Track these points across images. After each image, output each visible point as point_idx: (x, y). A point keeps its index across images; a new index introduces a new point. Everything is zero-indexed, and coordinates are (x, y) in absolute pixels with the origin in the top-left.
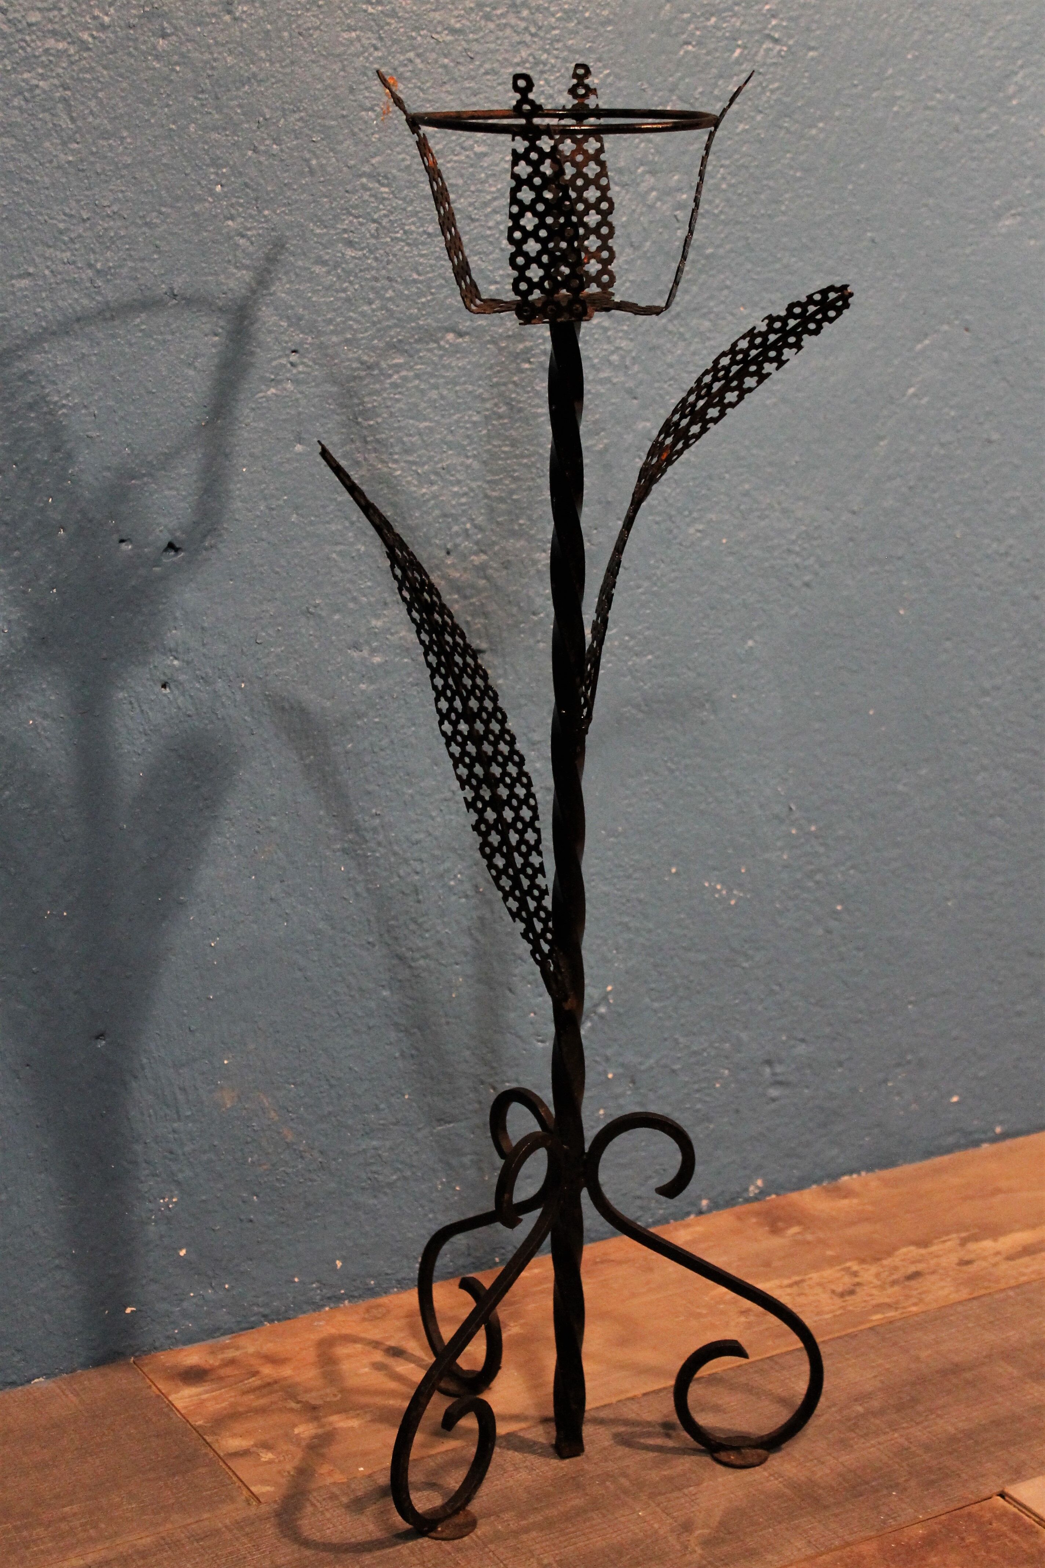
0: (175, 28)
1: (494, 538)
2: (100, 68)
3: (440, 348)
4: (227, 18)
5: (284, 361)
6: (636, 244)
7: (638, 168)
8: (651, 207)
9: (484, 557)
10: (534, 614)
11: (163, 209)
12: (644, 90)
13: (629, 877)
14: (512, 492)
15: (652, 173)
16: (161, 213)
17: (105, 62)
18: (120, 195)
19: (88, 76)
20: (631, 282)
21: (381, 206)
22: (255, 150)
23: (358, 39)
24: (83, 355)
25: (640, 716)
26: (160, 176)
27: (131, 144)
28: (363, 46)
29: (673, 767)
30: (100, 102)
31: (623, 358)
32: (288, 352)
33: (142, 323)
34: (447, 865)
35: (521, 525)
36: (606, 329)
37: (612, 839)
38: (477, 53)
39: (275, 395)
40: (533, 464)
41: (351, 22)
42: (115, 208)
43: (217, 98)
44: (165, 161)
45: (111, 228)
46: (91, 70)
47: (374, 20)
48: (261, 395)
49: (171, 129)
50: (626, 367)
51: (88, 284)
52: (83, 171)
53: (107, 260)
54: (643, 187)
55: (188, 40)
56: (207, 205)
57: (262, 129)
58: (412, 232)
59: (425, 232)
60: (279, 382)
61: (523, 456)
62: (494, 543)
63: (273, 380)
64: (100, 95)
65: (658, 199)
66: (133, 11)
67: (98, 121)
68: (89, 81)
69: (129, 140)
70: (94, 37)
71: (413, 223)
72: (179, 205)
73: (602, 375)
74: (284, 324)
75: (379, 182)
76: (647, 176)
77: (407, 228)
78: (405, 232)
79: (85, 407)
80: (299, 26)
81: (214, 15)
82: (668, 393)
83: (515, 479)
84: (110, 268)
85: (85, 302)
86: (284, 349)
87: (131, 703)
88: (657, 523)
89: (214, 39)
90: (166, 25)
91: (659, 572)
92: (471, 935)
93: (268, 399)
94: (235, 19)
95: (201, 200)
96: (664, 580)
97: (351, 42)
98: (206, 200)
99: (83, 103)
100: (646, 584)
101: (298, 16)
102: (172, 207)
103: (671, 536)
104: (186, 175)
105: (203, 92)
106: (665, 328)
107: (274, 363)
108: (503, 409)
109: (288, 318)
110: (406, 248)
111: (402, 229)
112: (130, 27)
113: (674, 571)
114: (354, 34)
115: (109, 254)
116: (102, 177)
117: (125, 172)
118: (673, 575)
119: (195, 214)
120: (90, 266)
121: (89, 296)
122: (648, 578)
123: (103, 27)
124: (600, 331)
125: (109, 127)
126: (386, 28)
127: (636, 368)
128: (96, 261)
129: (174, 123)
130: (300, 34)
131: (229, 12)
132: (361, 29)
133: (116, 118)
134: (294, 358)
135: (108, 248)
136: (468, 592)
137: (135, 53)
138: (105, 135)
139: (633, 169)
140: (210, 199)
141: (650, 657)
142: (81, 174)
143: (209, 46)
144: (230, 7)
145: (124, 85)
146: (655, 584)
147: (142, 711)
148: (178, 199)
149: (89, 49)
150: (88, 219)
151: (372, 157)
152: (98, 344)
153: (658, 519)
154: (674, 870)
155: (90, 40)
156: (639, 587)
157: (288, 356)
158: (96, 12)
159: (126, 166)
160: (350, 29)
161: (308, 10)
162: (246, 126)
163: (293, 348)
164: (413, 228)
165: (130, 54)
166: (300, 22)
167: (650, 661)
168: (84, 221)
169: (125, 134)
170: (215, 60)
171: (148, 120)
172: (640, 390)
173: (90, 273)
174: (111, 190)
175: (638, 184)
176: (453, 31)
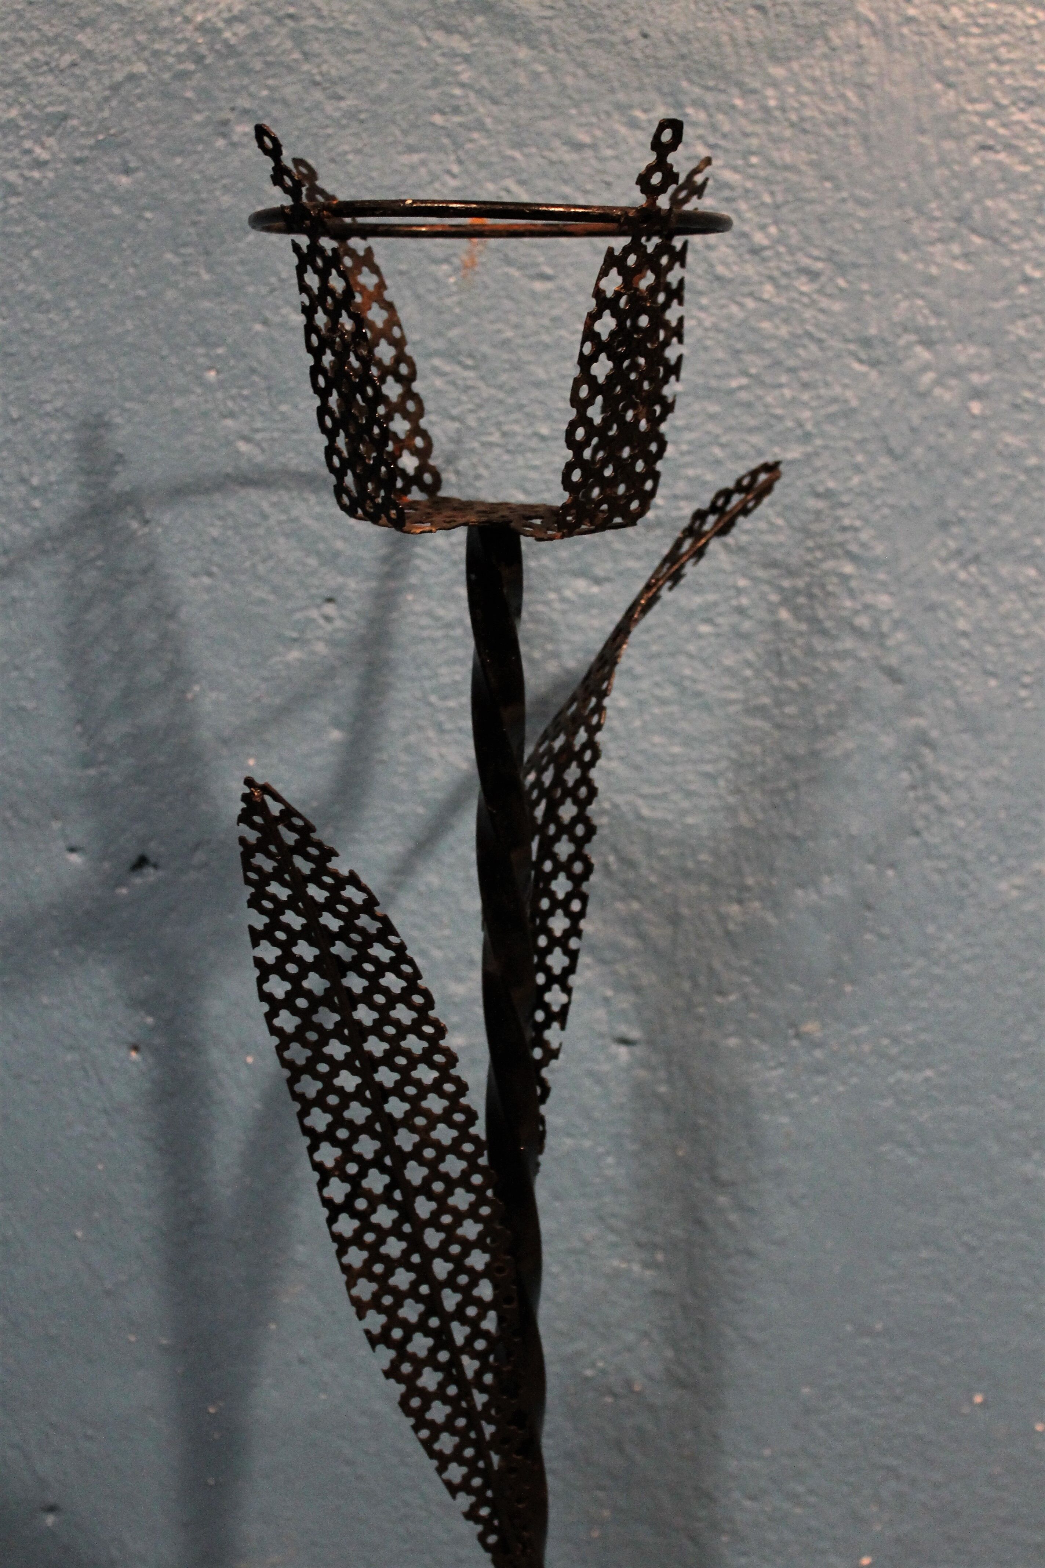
0: (141, 158)
1: (653, 879)
2: (33, 219)
3: (563, 600)
4: (221, 143)
5: (314, 614)
6: (899, 450)
7: (898, 336)
8: (924, 395)
9: (635, 905)
10: (721, 993)
11: (128, 405)
12: (908, 221)
13: (898, 1399)
14: (683, 813)
15: (928, 344)
16: (124, 410)
17: (42, 210)
18: (66, 386)
19: (18, 230)
20: (892, 507)
21: (464, 398)
22: (265, 322)
23: (423, 163)
24: (14, 600)
25: (911, 1160)
26: (123, 361)
27: (78, 318)
28: (431, 173)
29: (975, 1243)
30: (35, 262)
31: (876, 622)
32: (319, 601)
33: (99, 557)
34: (581, 1345)
35: (699, 863)
36: (845, 578)
37: (867, 1341)
38: (619, 177)
39: (302, 662)
40: (721, 774)
41: (412, 140)
42: (59, 403)
43: (207, 253)
44: (130, 339)
45: (51, 431)
46: (22, 220)
47: (448, 136)
48: (277, 659)
49: (138, 298)
50: (882, 636)
51: (20, 505)
52: (12, 355)
53: (48, 473)
54: (910, 365)
55: (164, 176)
56: (193, 398)
57: (277, 293)
58: (514, 434)
59: (536, 434)
60: (308, 642)
61: (702, 761)
62: (652, 886)
63: (295, 640)
64: (36, 253)
65: (938, 382)
66: (83, 141)
67: (31, 288)
68: (19, 236)
69: (77, 313)
70: (26, 179)
71: (517, 422)
72: (152, 398)
73: (839, 646)
74: (313, 561)
75: (460, 363)
76: (919, 349)
77: (506, 428)
78: (504, 434)
79: (17, 668)
80: (330, 150)
81: (199, 140)
82: (958, 676)
83: (689, 794)
84: (51, 484)
85: (16, 528)
86: (312, 597)
87: (84, 1069)
88: (940, 871)
89: (201, 172)
90: (128, 156)
91: (943, 947)
92: (621, 1451)
93: (287, 666)
94: (234, 145)
95: (184, 391)
96: (954, 958)
97: (413, 168)
98: (193, 392)
99: (11, 265)
100: (921, 962)
101: (329, 136)
102: (143, 402)
103: (964, 893)
104: (163, 358)
105: (185, 245)
106: (952, 577)
107: (298, 616)
108: (669, 692)
109: (318, 554)
110: (506, 457)
111: (500, 429)
112: (79, 161)
113: (970, 945)
114: (415, 158)
115: (50, 465)
116: (39, 363)
117: (71, 355)
118: (968, 953)
119: (176, 411)
120: (23, 480)
121: (21, 520)
122: (924, 954)
123: (40, 164)
124: (835, 580)
125: (48, 296)
126: (469, 146)
127: (900, 636)
128: (32, 474)
129: (145, 287)
130: (333, 160)
131: (224, 135)
132: (428, 149)
133: (57, 284)
134: (330, 609)
135: (49, 457)
136: (608, 955)
137: (85, 196)
138: (42, 306)
139: (890, 338)
140: (199, 390)
141: (929, 1073)
142: (10, 360)
143: (193, 183)
144: (223, 129)
145: (70, 239)
146: (936, 963)
147: (101, 1082)
148: (151, 390)
149: (16, 194)
150: (20, 419)
151: (449, 328)
152: (35, 585)
153: (943, 865)
154: (978, 1399)
155: (20, 181)
156: (906, 966)
157: (318, 607)
158: (28, 144)
159: (74, 347)
160: (411, 149)
161: (344, 127)
162: (251, 289)
163: (329, 595)
164: (517, 428)
165: (78, 199)
166: (331, 144)
167: (927, 1080)
168: (14, 421)
169: (72, 304)
170: (203, 201)
171: (104, 286)
172: (907, 670)
173: (23, 489)
174: (54, 381)
175: (900, 362)
176: (578, 147)
